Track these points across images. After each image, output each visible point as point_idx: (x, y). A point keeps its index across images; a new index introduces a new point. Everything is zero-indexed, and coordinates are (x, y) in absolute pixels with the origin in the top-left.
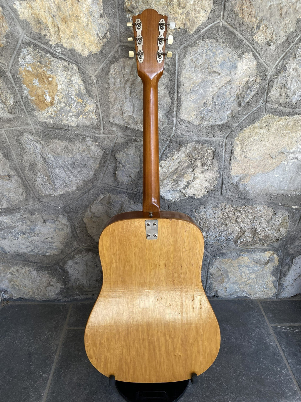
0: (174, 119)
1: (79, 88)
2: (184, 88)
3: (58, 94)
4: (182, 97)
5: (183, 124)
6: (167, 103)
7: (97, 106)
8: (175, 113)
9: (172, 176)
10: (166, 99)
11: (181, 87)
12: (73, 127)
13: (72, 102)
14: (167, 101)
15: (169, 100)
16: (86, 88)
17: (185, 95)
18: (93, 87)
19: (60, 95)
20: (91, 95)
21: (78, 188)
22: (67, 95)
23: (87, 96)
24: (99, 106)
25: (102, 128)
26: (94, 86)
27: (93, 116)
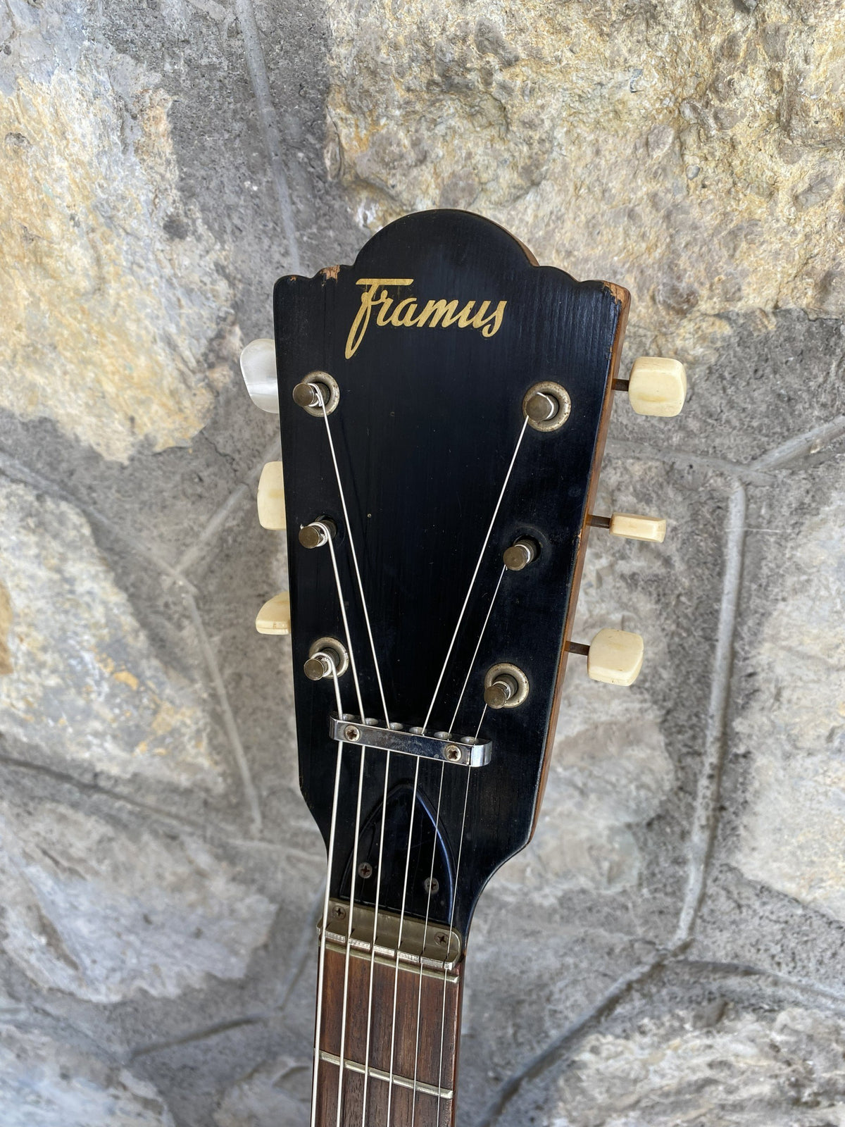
0: (693, 875)
1: (111, 622)
2: (782, 716)
3: (19, 629)
4: (760, 760)
5: (756, 905)
6: (647, 779)
7: (217, 718)
8: (698, 838)
9: (664, 1113)
10: (639, 753)
11: (755, 705)
12: (117, 780)
13: (90, 681)
14: (644, 768)
15: (662, 765)
16: (144, 624)
17: (787, 756)
18: (180, 627)
19: (28, 635)
20: (178, 660)
21: (187, 993)
22: (60, 642)
23: (155, 662)
24: (228, 716)
25: (256, 814)
26: (186, 622)
27: (199, 755)
